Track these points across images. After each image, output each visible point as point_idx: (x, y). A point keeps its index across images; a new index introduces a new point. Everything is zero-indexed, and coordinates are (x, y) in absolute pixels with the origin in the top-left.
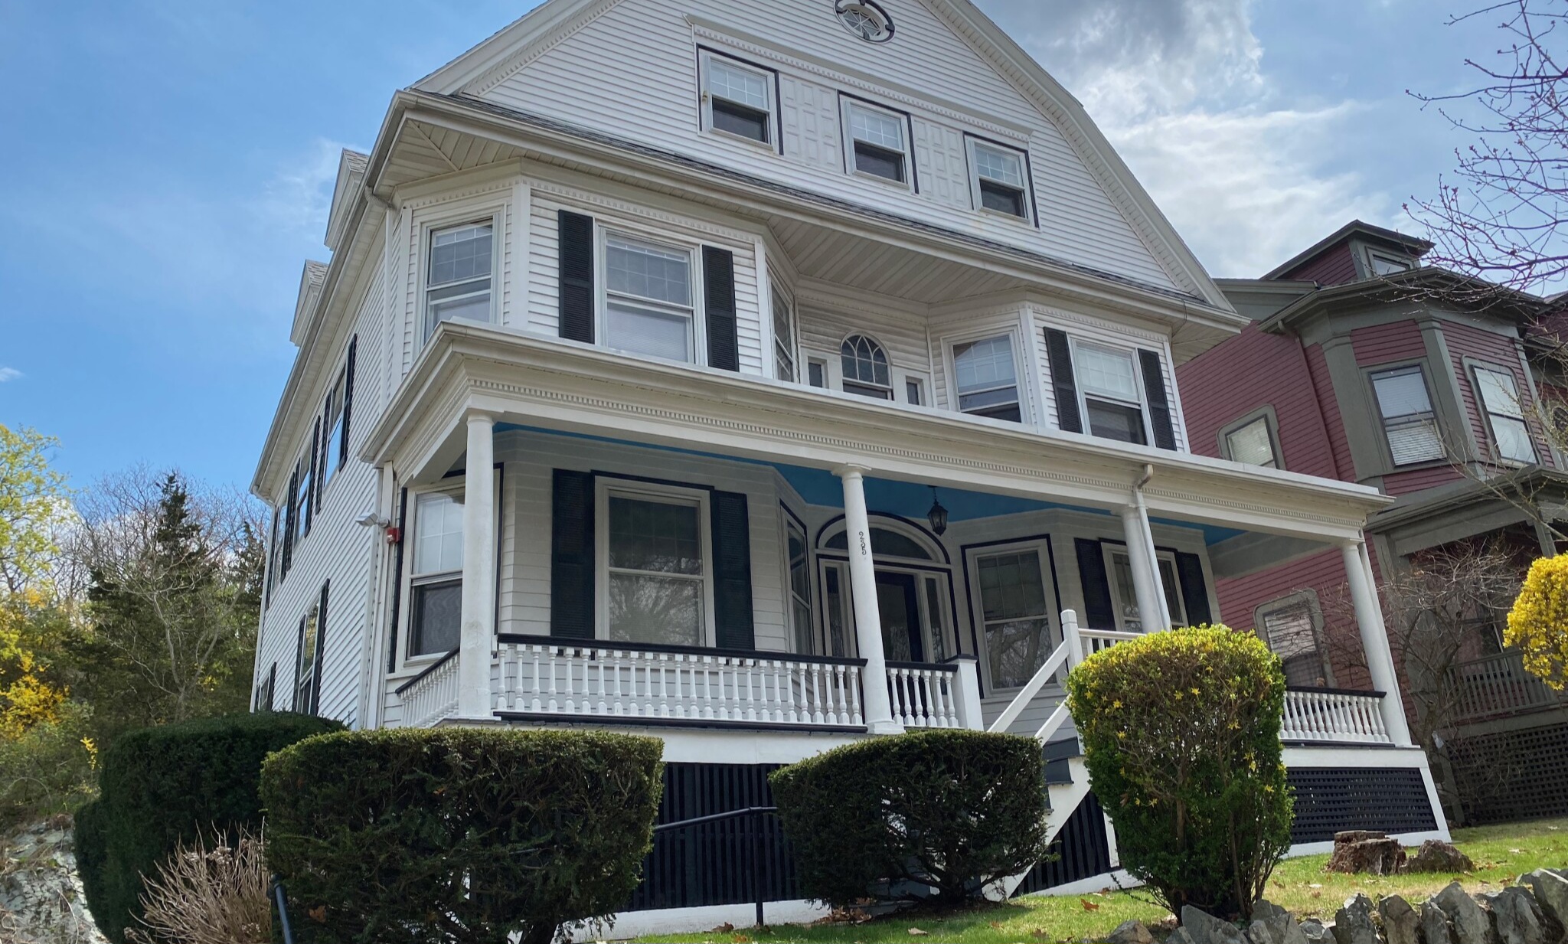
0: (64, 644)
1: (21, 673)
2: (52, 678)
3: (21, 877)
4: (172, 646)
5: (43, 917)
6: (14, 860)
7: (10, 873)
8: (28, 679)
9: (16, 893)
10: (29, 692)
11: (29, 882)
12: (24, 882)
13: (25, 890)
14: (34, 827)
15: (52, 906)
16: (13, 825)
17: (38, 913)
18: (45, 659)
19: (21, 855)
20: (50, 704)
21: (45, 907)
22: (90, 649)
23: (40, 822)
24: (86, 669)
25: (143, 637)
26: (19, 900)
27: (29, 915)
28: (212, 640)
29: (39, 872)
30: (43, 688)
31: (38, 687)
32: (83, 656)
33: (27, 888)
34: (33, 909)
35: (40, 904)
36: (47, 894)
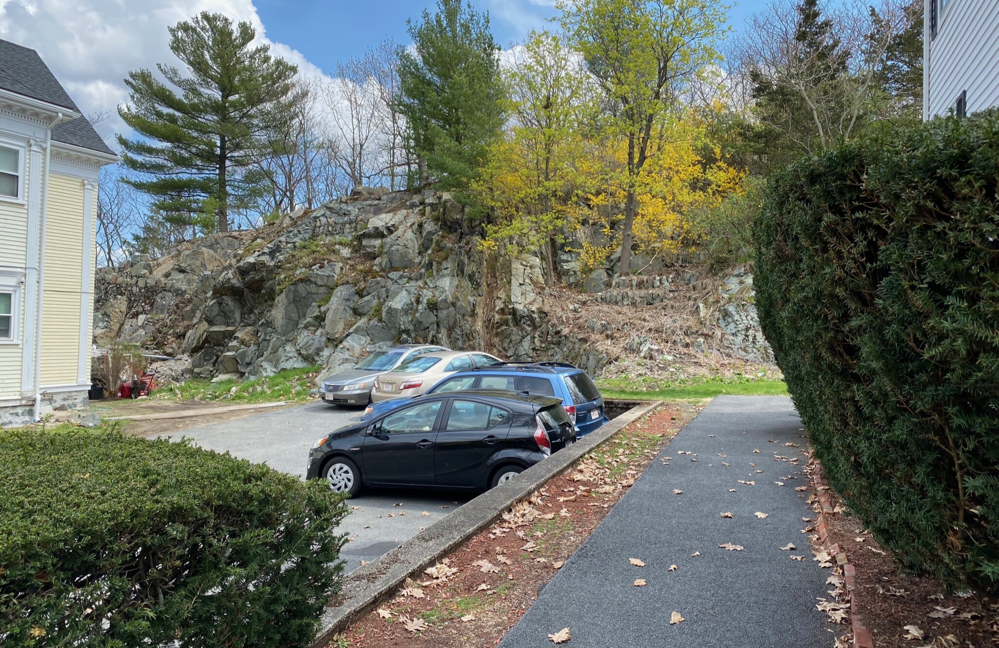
0: (740, 134)
1: (715, 161)
2: (737, 162)
3: (731, 309)
4: (820, 125)
5: (751, 339)
6: (726, 296)
7: (724, 305)
8: (719, 164)
9: (730, 320)
10: (722, 173)
11: (738, 312)
12: (734, 313)
13: (736, 318)
14: (736, 272)
15: (756, 331)
16: (722, 270)
17: (747, 336)
18: (729, 148)
19: (730, 292)
20: (737, 181)
21: (751, 332)
22: (758, 136)
23: (740, 268)
24: (759, 152)
25: (796, 122)
26: (732, 325)
27: (740, 338)
28: (852, 117)
29: (743, 305)
30: (731, 169)
31: (727, 169)
32: (754, 142)
33: (737, 317)
34: (743, 332)
35: (747, 329)
36: (751, 322)
